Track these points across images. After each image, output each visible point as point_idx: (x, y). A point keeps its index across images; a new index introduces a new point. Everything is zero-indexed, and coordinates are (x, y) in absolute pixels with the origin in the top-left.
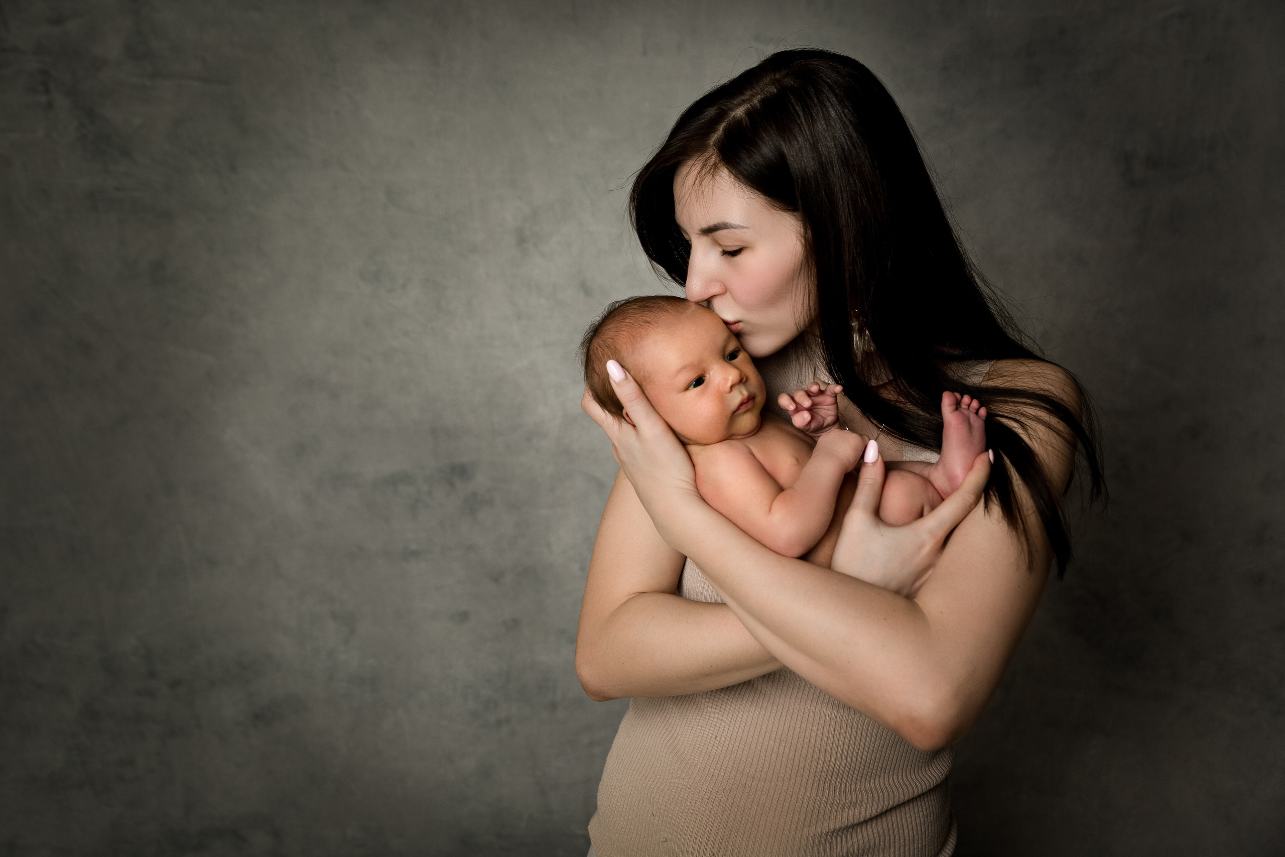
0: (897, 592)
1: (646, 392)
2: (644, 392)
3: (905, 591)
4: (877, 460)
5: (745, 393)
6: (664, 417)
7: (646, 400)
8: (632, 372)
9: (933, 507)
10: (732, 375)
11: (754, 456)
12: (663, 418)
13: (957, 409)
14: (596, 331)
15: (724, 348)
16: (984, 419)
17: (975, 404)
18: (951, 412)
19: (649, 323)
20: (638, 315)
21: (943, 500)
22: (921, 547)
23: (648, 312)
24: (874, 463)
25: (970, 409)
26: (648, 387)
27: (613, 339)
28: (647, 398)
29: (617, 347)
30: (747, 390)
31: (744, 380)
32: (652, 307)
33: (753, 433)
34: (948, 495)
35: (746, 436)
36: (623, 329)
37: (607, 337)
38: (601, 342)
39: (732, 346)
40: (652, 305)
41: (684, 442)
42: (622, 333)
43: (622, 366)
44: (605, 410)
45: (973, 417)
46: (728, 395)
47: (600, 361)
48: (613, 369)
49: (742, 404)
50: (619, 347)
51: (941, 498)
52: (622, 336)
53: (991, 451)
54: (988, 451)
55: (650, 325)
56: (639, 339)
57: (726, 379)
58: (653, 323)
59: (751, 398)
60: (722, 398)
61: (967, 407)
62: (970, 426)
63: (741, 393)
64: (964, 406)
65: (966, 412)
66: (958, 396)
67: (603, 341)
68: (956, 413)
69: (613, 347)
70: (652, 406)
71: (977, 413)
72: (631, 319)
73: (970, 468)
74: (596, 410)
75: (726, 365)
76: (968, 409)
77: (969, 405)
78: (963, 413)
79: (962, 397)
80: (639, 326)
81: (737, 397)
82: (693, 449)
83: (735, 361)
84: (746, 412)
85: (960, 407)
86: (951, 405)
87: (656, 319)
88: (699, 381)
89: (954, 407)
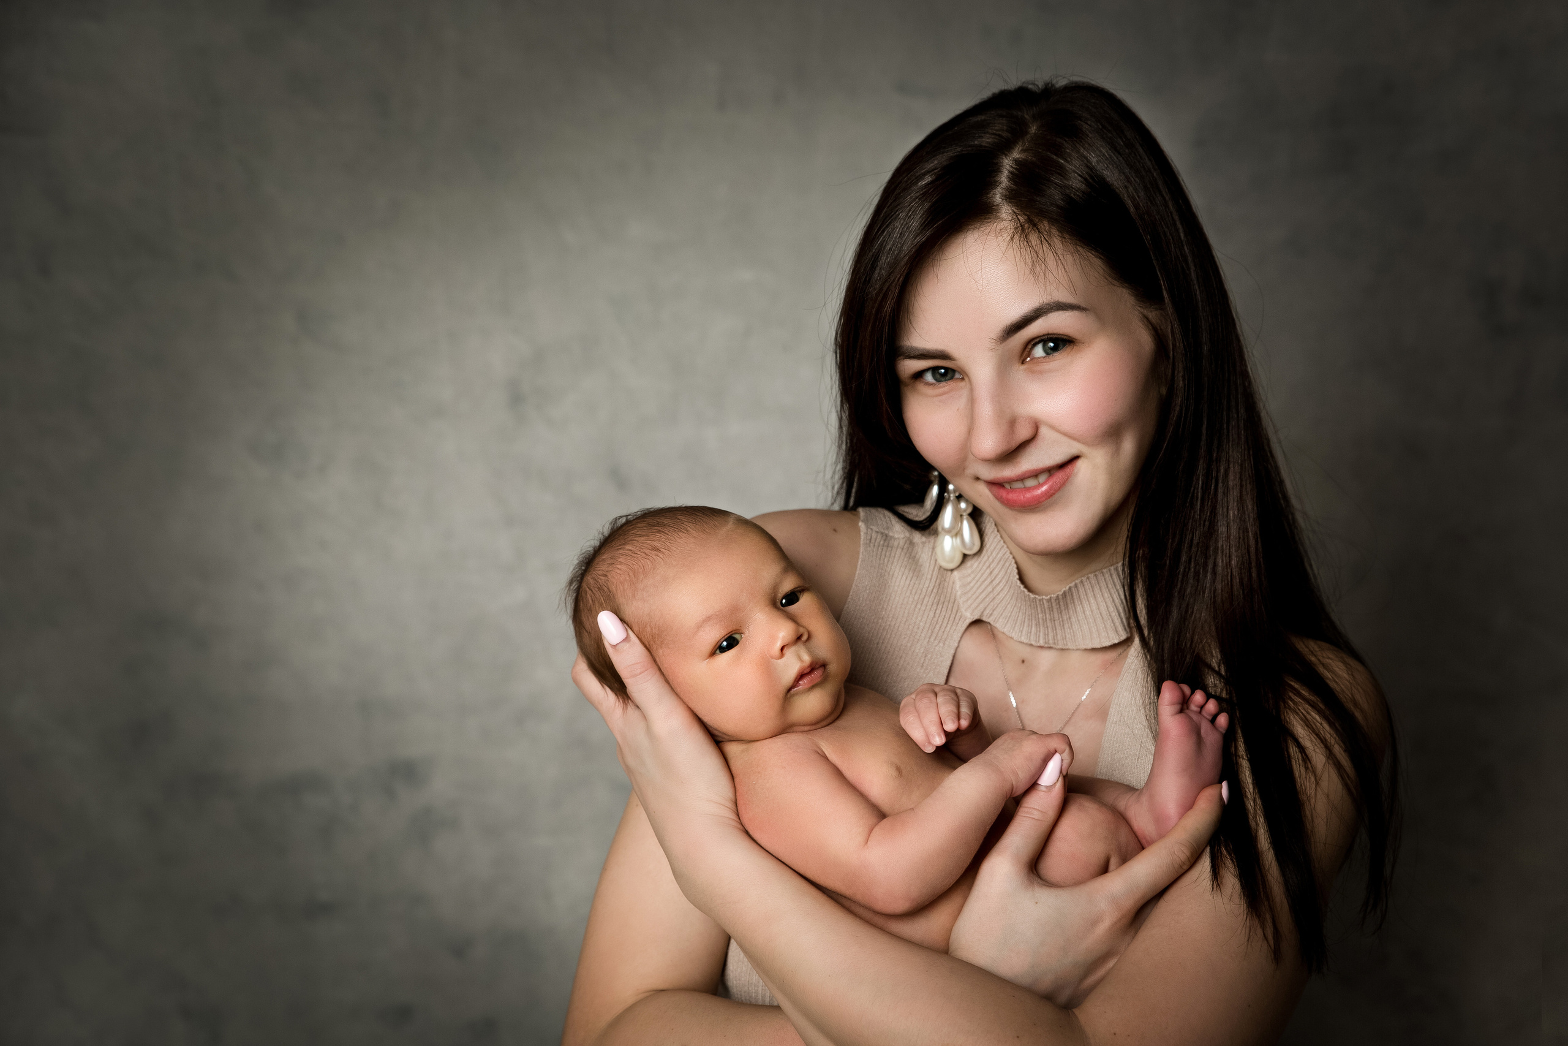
0: (1048, 997)
1: (658, 660)
2: (655, 661)
3: (1063, 997)
4: (1055, 784)
5: (807, 659)
6: (686, 700)
7: (658, 673)
8: (636, 629)
9: (1125, 859)
10: (784, 631)
11: (826, 758)
12: (684, 703)
13: (1181, 711)
14: (589, 562)
15: (775, 588)
16: (1224, 732)
17: (1211, 706)
18: (1173, 715)
19: (658, 550)
20: (642, 538)
21: (1143, 848)
22: (1094, 923)
23: (658, 533)
24: (1049, 788)
25: (1204, 713)
26: (661, 652)
27: (606, 576)
28: (660, 669)
29: (610, 588)
30: (810, 652)
31: (805, 638)
32: (665, 525)
33: (824, 723)
34: (1151, 843)
35: (813, 727)
36: (620, 560)
37: (600, 572)
38: (591, 581)
39: (789, 584)
40: (667, 521)
41: (717, 739)
42: (619, 567)
43: (622, 620)
44: (604, 685)
45: (1205, 727)
46: (779, 661)
47: (590, 610)
48: (608, 625)
49: (801, 676)
50: (614, 589)
51: (1140, 845)
52: (618, 571)
53: (1225, 784)
54: (1221, 783)
55: (659, 554)
56: (642, 576)
57: (773, 638)
58: (663, 550)
59: (817, 666)
60: (767, 668)
61: (1198, 709)
62: (1199, 740)
63: (800, 659)
64: (1193, 707)
65: (1195, 717)
66: (1187, 689)
67: (594, 579)
68: (1179, 717)
69: (606, 589)
70: (667, 681)
71: (1213, 720)
72: (633, 544)
73: (1188, 806)
74: (592, 684)
75: (775, 614)
76: (1200, 712)
77: (1202, 707)
78: (1190, 718)
79: (1193, 693)
80: (644, 555)
81: (792, 665)
82: (732, 749)
83: (793, 608)
84: (812, 687)
85: (1188, 708)
86: (1173, 704)
87: (669, 544)
88: (731, 642)
89: (1178, 707)
